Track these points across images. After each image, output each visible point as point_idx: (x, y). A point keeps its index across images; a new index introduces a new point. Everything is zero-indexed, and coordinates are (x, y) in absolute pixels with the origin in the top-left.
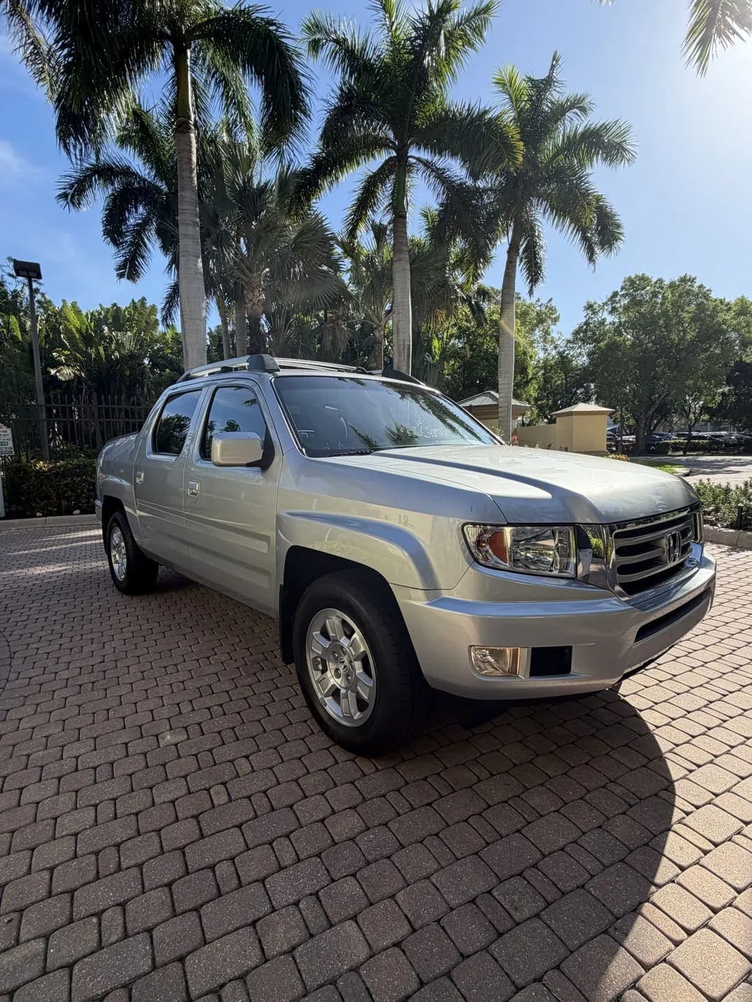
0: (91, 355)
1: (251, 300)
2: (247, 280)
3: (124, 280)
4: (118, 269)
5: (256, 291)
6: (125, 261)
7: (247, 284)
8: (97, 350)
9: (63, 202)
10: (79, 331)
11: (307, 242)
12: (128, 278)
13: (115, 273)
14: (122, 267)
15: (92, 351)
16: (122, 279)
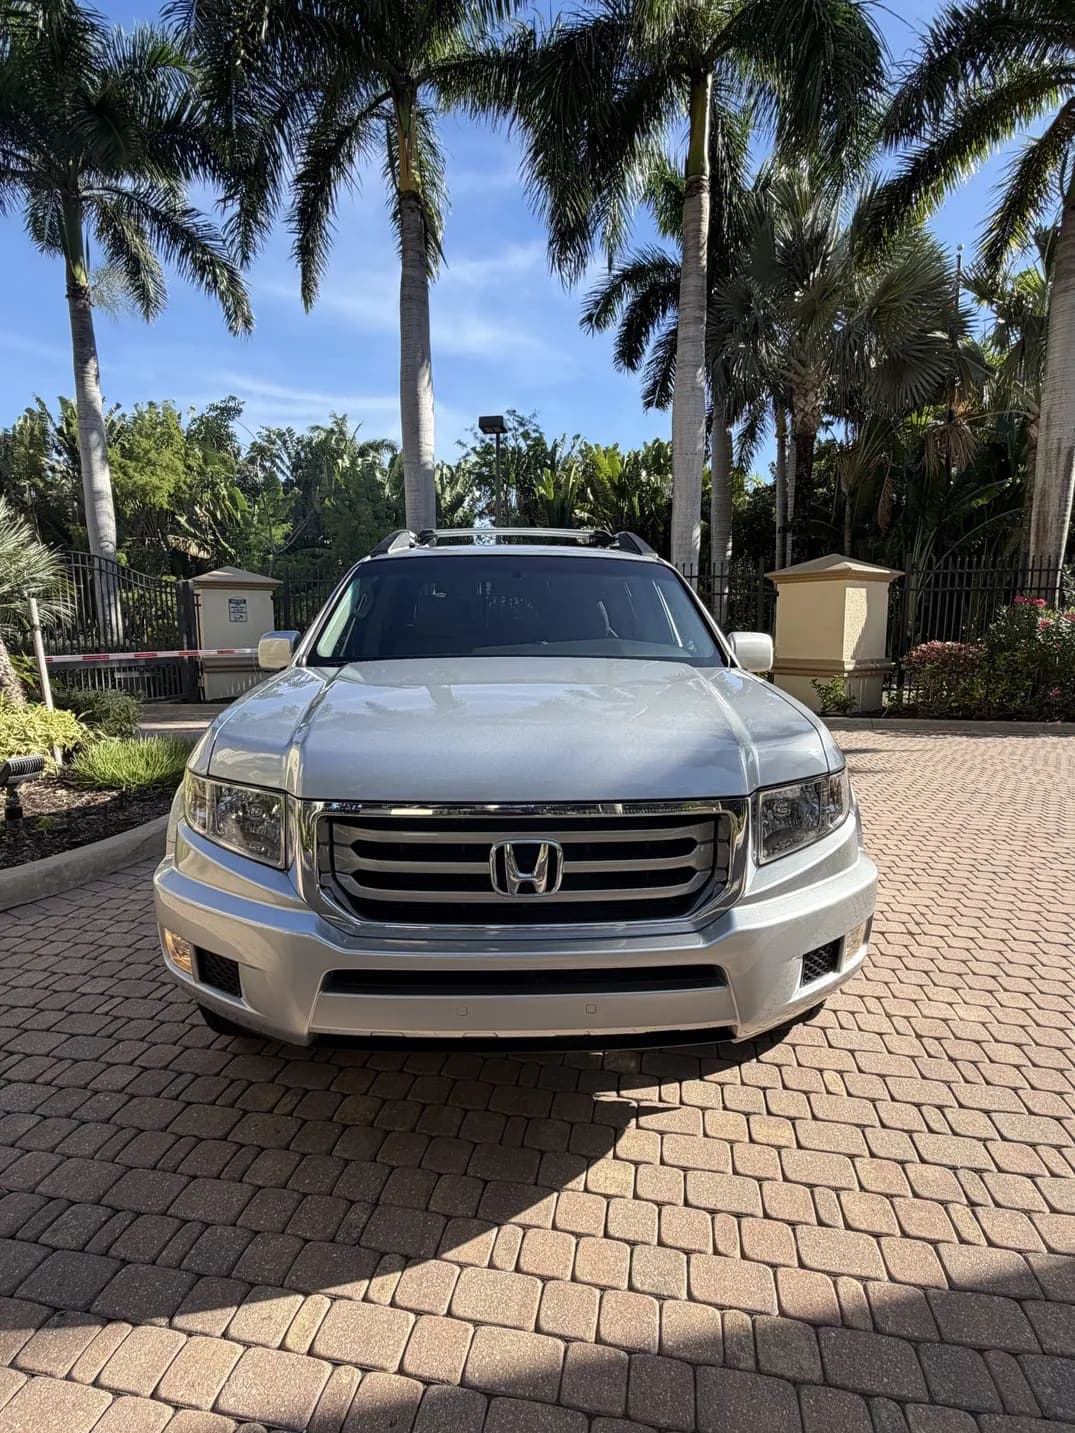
0: (623, 508)
1: (803, 410)
2: (797, 379)
3: (653, 410)
4: (645, 397)
5: (812, 394)
6: (655, 384)
7: (798, 385)
8: (631, 502)
9: (587, 326)
10: (610, 479)
11: (895, 300)
12: (657, 407)
13: (642, 402)
14: (651, 392)
15: (624, 505)
16: (650, 409)
